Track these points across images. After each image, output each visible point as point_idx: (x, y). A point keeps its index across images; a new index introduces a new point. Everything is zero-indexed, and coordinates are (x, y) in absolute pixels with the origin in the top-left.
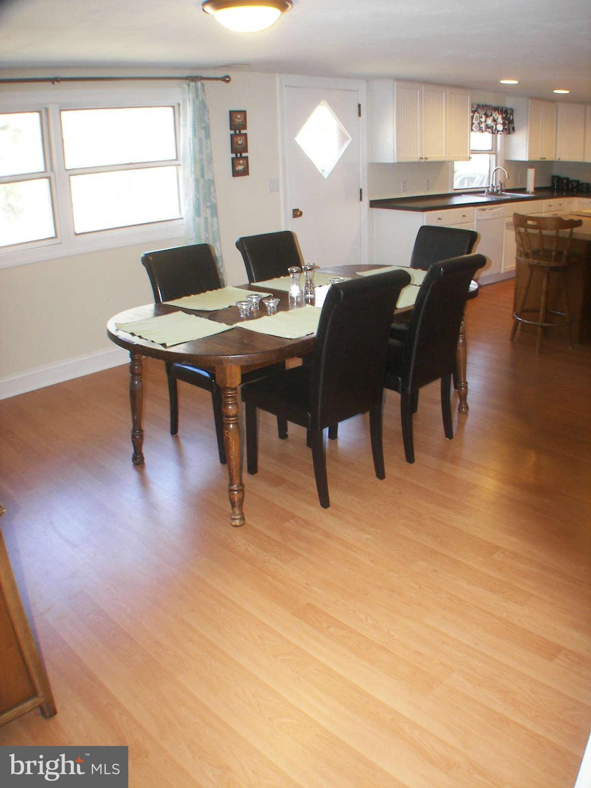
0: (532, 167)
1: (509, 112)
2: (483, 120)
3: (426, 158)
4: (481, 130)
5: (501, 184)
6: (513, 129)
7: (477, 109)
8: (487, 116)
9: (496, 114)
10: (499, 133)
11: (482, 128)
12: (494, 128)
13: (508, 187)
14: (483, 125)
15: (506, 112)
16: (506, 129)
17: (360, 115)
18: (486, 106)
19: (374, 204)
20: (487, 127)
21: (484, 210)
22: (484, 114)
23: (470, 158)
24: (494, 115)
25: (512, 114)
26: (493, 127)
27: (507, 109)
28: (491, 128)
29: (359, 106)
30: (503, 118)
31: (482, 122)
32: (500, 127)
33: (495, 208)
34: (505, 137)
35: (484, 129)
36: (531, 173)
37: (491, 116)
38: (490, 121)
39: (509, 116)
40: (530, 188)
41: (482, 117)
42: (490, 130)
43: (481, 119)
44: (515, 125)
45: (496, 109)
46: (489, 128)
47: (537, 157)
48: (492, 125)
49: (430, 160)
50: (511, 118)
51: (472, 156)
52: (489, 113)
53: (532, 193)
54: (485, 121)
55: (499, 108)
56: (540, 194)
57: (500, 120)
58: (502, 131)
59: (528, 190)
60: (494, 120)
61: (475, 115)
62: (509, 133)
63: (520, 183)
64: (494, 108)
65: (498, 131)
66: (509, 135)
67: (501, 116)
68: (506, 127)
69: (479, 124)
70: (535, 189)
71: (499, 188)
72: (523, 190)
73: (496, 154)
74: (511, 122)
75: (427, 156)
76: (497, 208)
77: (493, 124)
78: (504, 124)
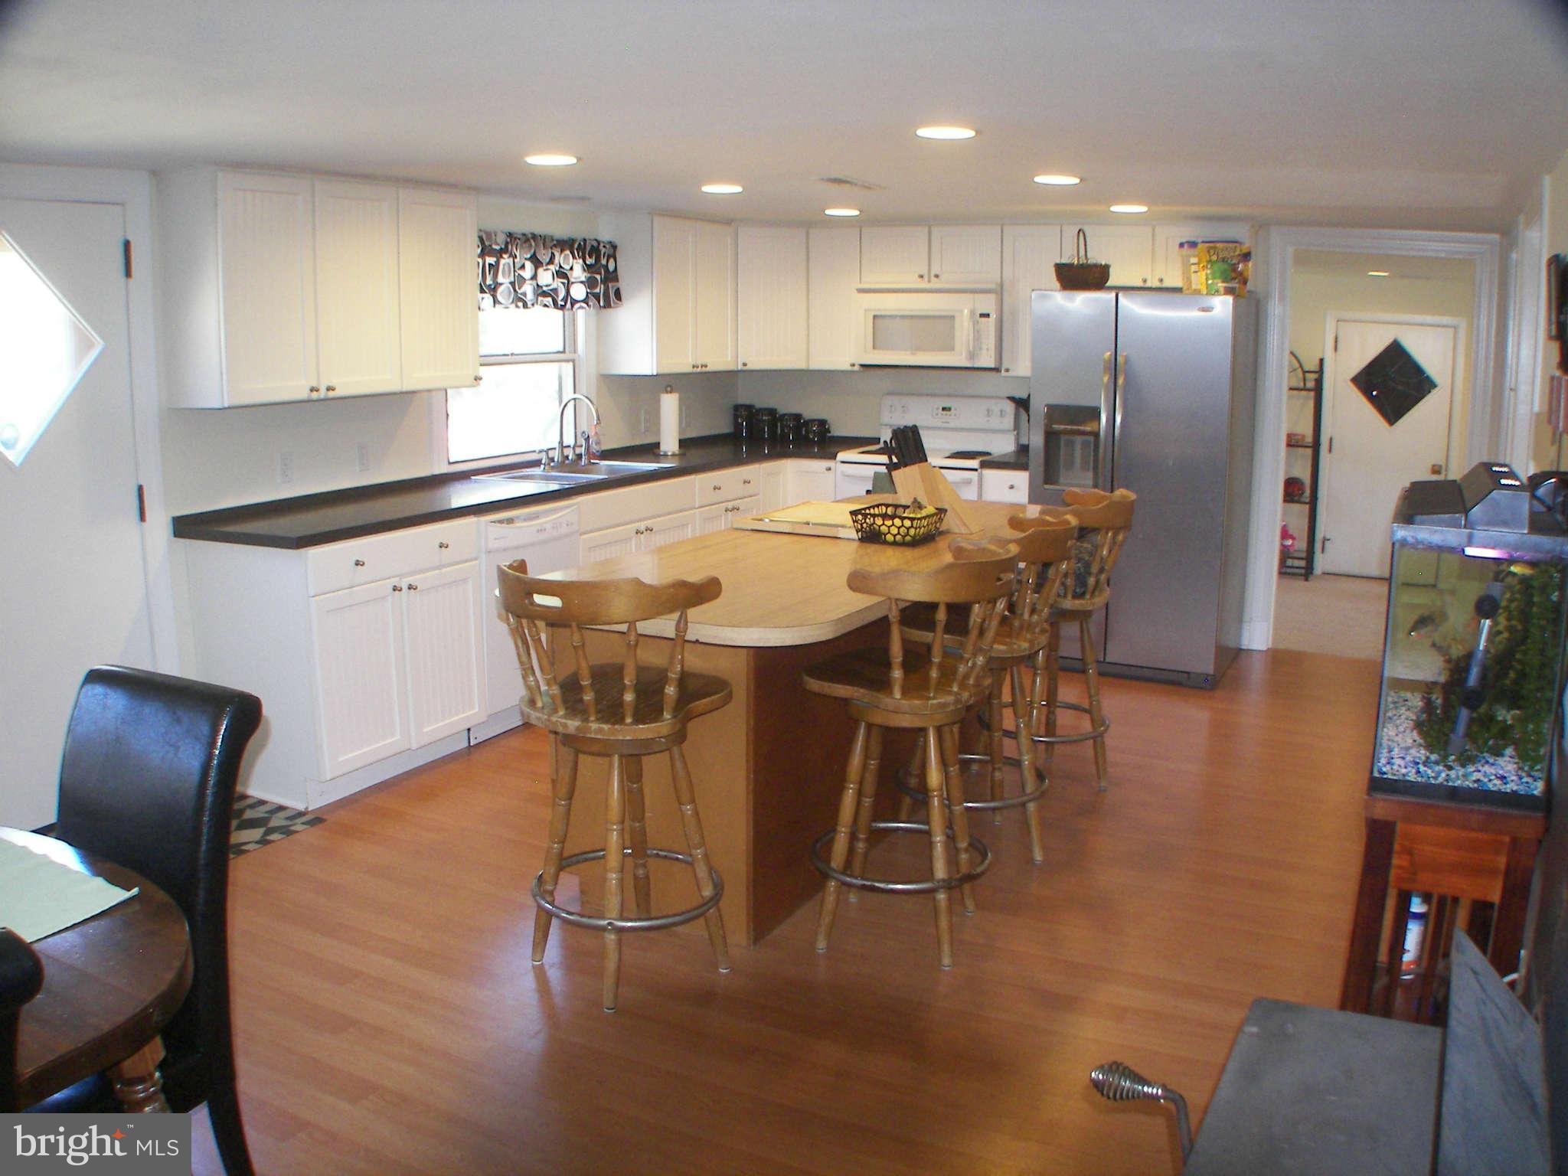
0: (669, 389)
1: (603, 250)
2: (527, 273)
3: (329, 389)
4: (520, 300)
5: (587, 439)
6: (618, 295)
7: (507, 244)
8: (537, 263)
9: (566, 257)
10: (577, 306)
11: (525, 294)
12: (562, 294)
13: (607, 446)
14: (528, 289)
15: (595, 251)
16: (597, 297)
17: (128, 273)
18: (534, 237)
19: (188, 527)
20: (541, 292)
21: (510, 521)
22: (530, 259)
23: (477, 379)
24: (559, 258)
25: (613, 256)
26: (555, 290)
27: (599, 243)
28: (551, 294)
29: (127, 245)
30: (588, 268)
31: (522, 280)
32: (579, 292)
33: (547, 513)
34: (597, 314)
35: (530, 296)
36: (669, 404)
37: (551, 261)
38: (546, 277)
39: (604, 262)
40: (670, 444)
41: (523, 267)
42: (550, 299)
43: (521, 272)
44: (623, 284)
45: (564, 244)
46: (545, 294)
47: (682, 364)
48: (554, 286)
49: (339, 392)
50: (611, 267)
51: (483, 371)
52: (544, 257)
53: (673, 455)
54: (534, 277)
55: (573, 241)
56: (696, 456)
57: (578, 273)
58: (585, 301)
59: (663, 448)
60: (561, 274)
61: (502, 262)
62: (608, 305)
63: (647, 431)
64: (558, 241)
65: (574, 302)
66: (609, 310)
67: (581, 261)
68: (599, 289)
69: (513, 284)
70: (683, 443)
71: (582, 450)
72: (651, 450)
73: (573, 361)
74: (612, 277)
75: (333, 383)
76: (555, 510)
77: (558, 284)
78: (590, 283)
